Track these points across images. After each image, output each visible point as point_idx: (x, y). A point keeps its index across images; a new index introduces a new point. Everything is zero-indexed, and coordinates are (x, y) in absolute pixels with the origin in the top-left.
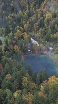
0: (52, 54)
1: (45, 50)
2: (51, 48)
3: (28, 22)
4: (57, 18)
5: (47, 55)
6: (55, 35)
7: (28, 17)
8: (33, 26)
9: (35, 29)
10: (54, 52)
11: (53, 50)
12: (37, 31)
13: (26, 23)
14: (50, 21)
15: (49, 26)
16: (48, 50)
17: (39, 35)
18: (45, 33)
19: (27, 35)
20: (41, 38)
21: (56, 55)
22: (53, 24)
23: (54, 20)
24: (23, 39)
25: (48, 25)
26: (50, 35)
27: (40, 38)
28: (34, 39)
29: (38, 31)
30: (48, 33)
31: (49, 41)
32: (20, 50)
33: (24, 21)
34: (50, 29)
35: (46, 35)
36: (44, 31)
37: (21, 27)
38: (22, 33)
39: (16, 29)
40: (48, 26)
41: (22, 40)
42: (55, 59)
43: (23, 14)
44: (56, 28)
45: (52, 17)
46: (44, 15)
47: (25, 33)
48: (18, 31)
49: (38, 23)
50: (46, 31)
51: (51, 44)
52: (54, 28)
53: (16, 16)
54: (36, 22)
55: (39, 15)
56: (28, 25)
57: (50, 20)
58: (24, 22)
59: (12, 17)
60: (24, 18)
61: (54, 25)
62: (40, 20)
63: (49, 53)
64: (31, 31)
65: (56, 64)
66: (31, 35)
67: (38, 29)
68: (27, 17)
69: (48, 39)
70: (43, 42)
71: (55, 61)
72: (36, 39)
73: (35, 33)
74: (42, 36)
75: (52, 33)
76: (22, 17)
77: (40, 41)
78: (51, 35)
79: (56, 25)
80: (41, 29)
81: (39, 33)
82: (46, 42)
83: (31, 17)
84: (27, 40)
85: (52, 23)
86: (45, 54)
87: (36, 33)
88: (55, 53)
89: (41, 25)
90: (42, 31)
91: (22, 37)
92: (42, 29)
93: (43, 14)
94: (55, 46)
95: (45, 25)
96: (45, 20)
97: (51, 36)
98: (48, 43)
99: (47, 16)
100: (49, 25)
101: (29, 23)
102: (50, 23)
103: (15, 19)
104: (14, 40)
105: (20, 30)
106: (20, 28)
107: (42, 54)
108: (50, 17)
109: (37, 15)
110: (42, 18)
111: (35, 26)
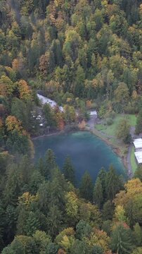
0: (99, 127)
1: (80, 119)
2: (93, 113)
3: (20, 54)
4: (92, 40)
5: (87, 131)
6: (95, 81)
7: (19, 41)
8: (35, 63)
9: (43, 71)
10: (102, 121)
11: (99, 118)
12: (48, 73)
13: (15, 56)
14: (77, 48)
15: (77, 61)
16: (87, 119)
17: (57, 84)
18: (71, 79)
19: (27, 87)
20: (62, 91)
21: (109, 128)
22: (85, 54)
23: (85, 45)
24: (19, 97)
25: (74, 57)
26: (83, 82)
27: (59, 92)
28: (46, 96)
29: (50, 75)
30: (77, 78)
31: (82, 96)
33: (10, 50)
34: (80, 69)
36: (67, 73)
37: (8, 68)
38: (14, 82)
40: (74, 61)
41: (17, 99)
42: (109, 139)
43: (3, 34)
44: (93, 63)
45: (80, 38)
46: (60, 34)
47: (21, 81)
48: (3, 77)
49: (48, 54)
50: (71, 72)
51: (90, 104)
52: (89, 65)
54: (43, 53)
55: (47, 34)
56: (22, 60)
58: (10, 54)
60: (8, 44)
61: (89, 57)
62: (52, 45)
63: (92, 125)
64: (34, 76)
66: (35, 87)
67: (49, 70)
68: (15, 41)
69: (80, 93)
70: (69, 99)
71: (111, 142)
72: (50, 95)
73: (43, 80)
74: (63, 86)
75: (87, 78)
76: (4, 42)
77: (61, 97)
78: (87, 81)
79: (93, 57)
80: (59, 67)
81: (53, 78)
82: (77, 99)
83: (26, 41)
85: (82, 52)
86: (83, 130)
87: (48, 81)
88: (105, 125)
89: (58, 59)
90: (61, 74)
92: (62, 67)
93: (57, 32)
94: (102, 107)
95: (68, 58)
96: (64, 46)
97: (85, 83)
99: (67, 35)
100: (77, 57)
101: (25, 55)
102: (77, 53)
105: (8, 74)
107: (76, 129)
108: (77, 39)
109: (42, 34)
110: (57, 41)
111: (42, 63)
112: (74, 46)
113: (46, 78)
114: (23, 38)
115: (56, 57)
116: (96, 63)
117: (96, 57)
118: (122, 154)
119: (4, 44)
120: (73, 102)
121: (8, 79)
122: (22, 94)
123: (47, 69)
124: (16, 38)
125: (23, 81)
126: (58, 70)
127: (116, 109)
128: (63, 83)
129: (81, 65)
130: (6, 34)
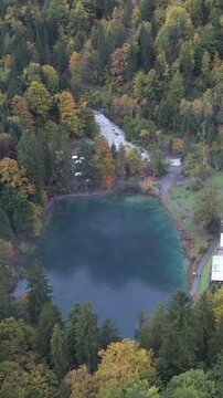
1: (148, 173)
2: (176, 162)
3: (88, 43)
4: (209, 26)
5: (154, 196)
6: (197, 104)
7: (91, 19)
8: (106, 61)
9: (116, 75)
10: (186, 181)
11: (184, 174)
12: (125, 81)
13: (79, 48)
14: (181, 40)
15: (176, 64)
16: (162, 172)
17: (132, 103)
18: (158, 95)
19: (73, 104)
20: (138, 115)
21: (192, 196)
22: (192, 52)
23: (196, 35)
24: (57, 120)
25: (173, 54)
26: (179, 102)
28: (112, 120)
29: (127, 86)
30: (169, 95)
31: (171, 128)
32: (26, 179)
33: (74, 34)
34: (177, 78)
35: (159, 100)
36: (154, 85)
39: (27, 75)
40: (170, 63)
42: (184, 218)
43: (67, 6)
44: (204, 70)
45: (189, 21)
46: (158, 13)
47: (64, 93)
48: (35, 84)
49: (126, 48)
50: (160, 84)
51: (179, 143)
52: (197, 71)
53: (38, 13)
54: (120, 46)
55: (136, 11)
56: (87, 54)
57: (183, 36)
58: (72, 42)
59: (21, 18)
60: (71, 24)
61: (198, 57)
62: (138, 32)
63: (166, 185)
64: (102, 84)
65: (185, 243)
66: (100, 102)
67: (127, 77)
68: (83, 20)
69: (169, 122)
70: (143, 132)
71: (185, 225)
72: (119, 120)
73: (114, 91)
74: (142, 106)
75: (185, 96)
76: (65, 20)
77: (132, 127)
78: (183, 101)
79: (206, 58)
80: (141, 73)
81: (131, 89)
82: (158, 132)
83: (103, 21)
85: (187, 48)
86: (148, 193)
87: (121, 94)
88: (188, 189)
89: (143, 58)
90: (145, 85)
91: (54, 112)
92: (146, 73)
93: (153, 9)
94: (190, 155)
95: (161, 56)
96: (159, 34)
97: (181, 105)
98: (167, 139)
99: (168, 14)
100: (177, 56)
101: (95, 46)
102: (179, 48)
103: (33, 27)
104: (6, 130)
106: (42, 74)
107: (136, 191)
108: (183, 23)
109: (130, 11)
110: (147, 25)
111: (117, 62)
112: (176, 36)
113: (119, 89)
114: (99, 16)
115: (139, 55)
116: (211, 69)
117: (212, 58)
118: (193, 253)
119: (65, 24)
120: (151, 138)
121: (41, 87)
122: (63, 115)
123: (123, 74)
124: (86, 15)
125: (66, 94)
126: (139, 76)
127: (215, 162)
128: (144, 102)
129: (182, 71)
130: (71, 7)
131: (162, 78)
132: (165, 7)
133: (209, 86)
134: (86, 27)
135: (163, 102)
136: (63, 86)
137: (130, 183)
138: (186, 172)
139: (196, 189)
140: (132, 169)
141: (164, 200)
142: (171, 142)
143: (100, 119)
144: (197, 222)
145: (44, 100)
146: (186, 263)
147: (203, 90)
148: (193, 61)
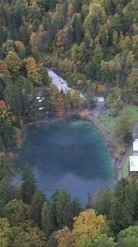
0: (103, 118)
1: (85, 106)
2: (101, 100)
3: (41, 27)
4: (116, 15)
5: (89, 121)
6: (111, 63)
7: (42, 12)
8: (54, 38)
9: (60, 47)
10: (108, 112)
11: (106, 107)
12: (65, 50)
13: (35, 30)
14: (99, 24)
15: (97, 39)
16: (93, 106)
17: (71, 63)
18: (87, 58)
19: (35, 65)
20: (75, 71)
21: (113, 120)
22: (107, 31)
23: (109, 21)
24: (26, 75)
25: (94, 33)
26: (100, 62)
27: (72, 71)
28: (58, 75)
29: (67, 53)
30: (94, 58)
31: (96, 79)
32: (10, 113)
33: (32, 22)
34: (98, 47)
35: (88, 61)
36: (84, 52)
37: (18, 43)
38: (23, 58)
39: (5, 47)
40: (93, 38)
41: (24, 78)
42: (109, 133)
43: (27, 4)
44: (114, 42)
45: (104, 12)
46: (84, 7)
47: (29, 58)
48: (11, 53)
49: (66, 29)
50: (88, 51)
51: (102, 88)
52: (110, 43)
53: (9, 9)
54: (62, 28)
55: (70, 6)
56: (41, 33)
57: (100, 21)
58: (31, 26)
60: (29, 15)
61: (110, 35)
62: (73, 19)
63: (96, 114)
64: (51, 52)
65: (111, 149)
66: (51, 64)
67: (67, 47)
68: (37, 12)
69: (94, 75)
70: (79, 81)
71: (110, 138)
72: (63, 74)
73: (59, 56)
74: (77, 65)
75: (104, 58)
76: (26, 12)
77: (72, 78)
78: (103, 62)
79: (115, 35)
80: (75, 45)
81: (69, 55)
82: (88, 81)
83: (50, 13)
84: (37, 78)
85: (104, 29)
86: (85, 119)
87: (63, 58)
88: (110, 116)
89: (77, 36)
90: (78, 52)
91: (23, 70)
92: (79, 45)
93: (81, 5)
94: (110, 95)
95: (87, 34)
96: (85, 20)
97: (102, 64)
98: (94, 85)
99: (91, 9)
100: (97, 34)
101: (45, 28)
102: (98, 29)
103: (6, 17)
105: (16, 50)
106: (15, 46)
107: (77, 118)
108: (100, 13)
109: (66, 6)
110: (78, 15)
111: (60, 38)
112: (96, 21)
113: (62, 55)
114: (47, 10)
115: (74, 34)
116: (118, 42)
117: (119, 35)
118: (117, 155)
119: (26, 15)
120: (84, 85)
121: (15, 55)
122: (29, 72)
123: (64, 45)
124: (39, 9)
125: (31, 59)
126: (74, 47)
127: (126, 99)
128: (78, 62)
129: (101, 43)
130: (29, 4)
131: (88, 48)
132: (88, 4)
133: (117, 52)
134: (39, 17)
135: (90, 63)
136: (28, 54)
137: (73, 113)
138: (108, 106)
139: (115, 116)
140: (74, 104)
141: (95, 123)
142: (97, 87)
143: (51, 74)
144: (118, 136)
145: (17, 63)
146: (113, 161)
147: (114, 55)
148: (107, 37)
